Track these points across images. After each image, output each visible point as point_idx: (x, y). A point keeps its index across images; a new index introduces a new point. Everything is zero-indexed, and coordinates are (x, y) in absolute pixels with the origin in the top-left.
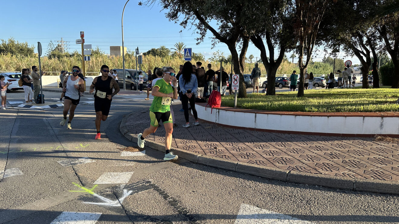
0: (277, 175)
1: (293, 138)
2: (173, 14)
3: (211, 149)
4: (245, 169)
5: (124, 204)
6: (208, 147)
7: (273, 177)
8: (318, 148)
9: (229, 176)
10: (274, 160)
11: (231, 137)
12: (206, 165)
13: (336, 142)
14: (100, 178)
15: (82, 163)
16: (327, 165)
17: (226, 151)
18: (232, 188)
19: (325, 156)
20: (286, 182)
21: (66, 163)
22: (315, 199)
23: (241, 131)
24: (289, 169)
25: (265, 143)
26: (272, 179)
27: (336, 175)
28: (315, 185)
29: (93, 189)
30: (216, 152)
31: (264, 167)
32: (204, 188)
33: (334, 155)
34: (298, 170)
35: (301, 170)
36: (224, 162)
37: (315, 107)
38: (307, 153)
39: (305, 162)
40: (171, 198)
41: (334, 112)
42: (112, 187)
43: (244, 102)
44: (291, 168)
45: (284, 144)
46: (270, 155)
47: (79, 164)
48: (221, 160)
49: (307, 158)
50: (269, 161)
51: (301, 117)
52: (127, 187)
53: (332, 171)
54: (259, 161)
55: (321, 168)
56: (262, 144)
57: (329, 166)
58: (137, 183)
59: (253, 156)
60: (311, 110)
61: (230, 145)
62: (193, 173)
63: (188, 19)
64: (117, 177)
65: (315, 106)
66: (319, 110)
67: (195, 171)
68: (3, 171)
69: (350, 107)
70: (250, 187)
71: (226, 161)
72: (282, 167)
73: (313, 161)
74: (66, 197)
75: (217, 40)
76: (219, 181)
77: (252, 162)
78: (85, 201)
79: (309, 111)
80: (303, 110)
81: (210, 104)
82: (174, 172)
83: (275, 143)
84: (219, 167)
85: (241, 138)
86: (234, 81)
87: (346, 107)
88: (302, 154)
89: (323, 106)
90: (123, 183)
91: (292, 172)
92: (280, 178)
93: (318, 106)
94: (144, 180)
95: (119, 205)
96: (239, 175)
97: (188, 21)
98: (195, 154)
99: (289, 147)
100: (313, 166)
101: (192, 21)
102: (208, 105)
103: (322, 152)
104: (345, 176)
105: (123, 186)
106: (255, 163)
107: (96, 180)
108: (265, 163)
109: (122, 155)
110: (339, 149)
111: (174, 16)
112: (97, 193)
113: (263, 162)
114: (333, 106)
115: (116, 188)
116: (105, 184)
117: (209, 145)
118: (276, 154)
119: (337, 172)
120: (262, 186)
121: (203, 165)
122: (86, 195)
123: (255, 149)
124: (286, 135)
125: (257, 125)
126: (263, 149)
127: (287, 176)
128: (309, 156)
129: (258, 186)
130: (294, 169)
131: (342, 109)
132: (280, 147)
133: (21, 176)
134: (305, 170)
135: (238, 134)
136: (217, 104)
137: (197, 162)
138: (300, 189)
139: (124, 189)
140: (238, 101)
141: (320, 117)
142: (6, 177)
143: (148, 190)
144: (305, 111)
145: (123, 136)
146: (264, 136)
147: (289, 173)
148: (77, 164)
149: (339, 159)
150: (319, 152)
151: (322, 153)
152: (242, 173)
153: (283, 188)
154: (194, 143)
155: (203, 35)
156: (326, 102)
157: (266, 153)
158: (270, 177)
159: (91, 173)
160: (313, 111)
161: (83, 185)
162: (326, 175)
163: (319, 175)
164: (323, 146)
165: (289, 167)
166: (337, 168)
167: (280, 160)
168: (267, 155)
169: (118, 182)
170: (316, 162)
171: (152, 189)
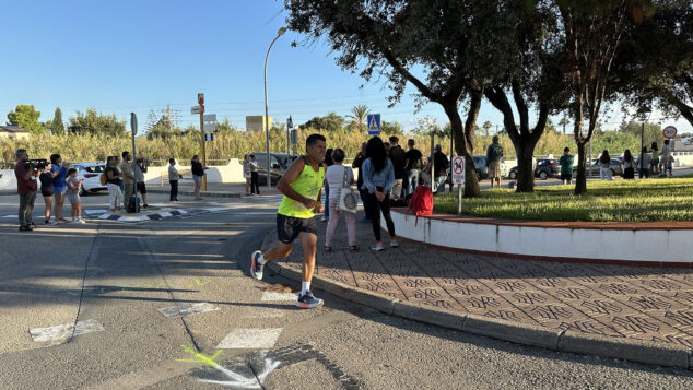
0: (540, 338)
1: (568, 271)
2: (347, 59)
3: (417, 290)
4: (481, 327)
5: (265, 385)
6: (412, 286)
7: (532, 343)
8: (616, 289)
9: (451, 340)
10: (533, 310)
11: (453, 268)
12: (408, 319)
13: (651, 278)
14: (227, 338)
15: (198, 312)
16: (634, 321)
17: (444, 294)
18: (456, 362)
19: (631, 304)
20: (557, 352)
21: (172, 313)
22: (614, 384)
23: (470, 257)
24: (561, 327)
25: (513, 280)
26: (531, 346)
27: (653, 340)
28: (612, 358)
29: (215, 356)
31: (516, 324)
32: (405, 361)
33: (648, 302)
34: (579, 328)
35: (584, 329)
36: (441, 314)
37: (608, 213)
38: (596, 299)
39: (593, 316)
40: (347, 376)
41: (645, 222)
42: (247, 355)
43: (475, 204)
44: (566, 326)
45: (552, 281)
46: (526, 303)
47: (192, 314)
48: (436, 309)
49: (596, 307)
50: (524, 313)
51: (582, 231)
52: (272, 355)
53: (645, 333)
54: (506, 313)
55: (624, 327)
57: (638, 324)
58: (288, 348)
59: (494, 303)
60: (600, 218)
61: (451, 283)
62: (385, 334)
63: (373, 65)
64: (255, 337)
65: (608, 211)
66: (616, 218)
67: (390, 330)
68: (73, 325)
69: (676, 212)
70: (490, 361)
71: (445, 311)
72: (549, 323)
73: (608, 314)
74: (170, 370)
75: (424, 98)
76: (432, 348)
77: (492, 314)
78: (202, 377)
79: (597, 221)
80: (586, 219)
81: (414, 209)
82: (351, 330)
83: (535, 280)
84: (432, 322)
85: (471, 271)
86: (455, 168)
87: (668, 212)
88: (588, 300)
89: (623, 211)
90: (265, 348)
91: (568, 333)
92: (546, 344)
93: (615, 212)
94: (299, 344)
95: (258, 386)
96: (468, 337)
97: (373, 69)
98: (389, 298)
99: (561, 288)
100: (607, 322)
101: (380, 69)
102: (411, 212)
103: (624, 296)
104: (672, 342)
105: (265, 353)
106: (498, 316)
107: (219, 342)
108: (517, 316)
109: (264, 298)
110: (657, 291)
111: (349, 61)
112: (222, 365)
113: (514, 315)
114: (644, 210)
115: (253, 357)
116: (236, 349)
117: (412, 283)
118: (538, 300)
119: (656, 334)
120: (512, 359)
121: (403, 318)
122: (203, 367)
123: (498, 290)
124: (556, 264)
125: (499, 246)
126: (512, 291)
127: (559, 341)
128: (600, 304)
129: (505, 360)
130: (572, 329)
131: (661, 216)
132: (546, 288)
133: (100, 333)
134: (593, 330)
135: (466, 263)
136: (426, 210)
137: (391, 313)
138: (583, 366)
139: (266, 358)
140: (464, 204)
141: (619, 231)
142: (77, 335)
143: (306, 362)
144: (590, 220)
146: (514, 267)
147: (562, 334)
148: (190, 314)
149: (659, 309)
150: (618, 296)
151: (625, 298)
152: (474, 335)
153: (552, 364)
154: (386, 279)
155: (400, 91)
156: (629, 203)
157: (519, 298)
158: (526, 343)
159: (211, 330)
160: (605, 221)
161: (199, 350)
162: (634, 341)
163: (620, 340)
164: (627, 285)
165: (563, 323)
166: (654, 327)
167: (544, 311)
168: (520, 302)
169: (258, 346)
170: (613, 314)
171: (314, 360)
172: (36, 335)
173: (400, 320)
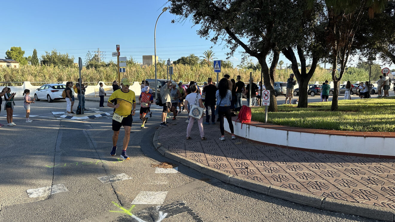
0: (311, 201)
1: (327, 159)
2: (204, 31)
3: (242, 169)
4: (278, 193)
6: (239, 167)
7: (307, 204)
8: (354, 171)
9: (262, 201)
10: (308, 184)
11: (263, 155)
12: (238, 187)
13: (374, 164)
14: (137, 197)
15: (120, 180)
16: (364, 192)
17: (257, 172)
18: (265, 215)
19: (362, 181)
20: (321, 209)
21: (105, 180)
23: (272, 148)
24: (323, 195)
25: (298, 164)
26: (306, 206)
27: (374, 205)
28: (351, 215)
29: (130, 210)
30: (248, 172)
31: (298, 193)
32: (237, 214)
33: (372, 180)
34: (333, 196)
35: (336, 197)
36: (256, 185)
37: (350, 125)
38: (343, 177)
39: (341, 188)
41: (371, 131)
42: (149, 209)
43: (275, 116)
44: (326, 194)
45: (318, 165)
46: (304, 179)
47: (117, 181)
48: (253, 182)
49: (342, 183)
50: (303, 185)
51: (335, 136)
53: (370, 200)
54: (292, 185)
55: (358, 196)
56: (295, 164)
57: (366, 194)
58: (171, 204)
59: (286, 179)
60: (346, 128)
61: (261, 165)
62: (225, 196)
63: (218, 35)
64: (153, 197)
66: (354, 128)
67: (227, 193)
68: (50, 187)
69: (388, 126)
70: (284, 215)
71: (258, 183)
72: (316, 193)
73: (350, 187)
74: (107, 217)
75: (247, 54)
76: (252, 206)
77: (285, 186)
79: (344, 130)
80: (337, 129)
81: (240, 119)
82: (206, 193)
83: (308, 164)
84: (251, 189)
85: (273, 157)
86: (264, 96)
87: (384, 126)
88: (337, 178)
89: (359, 124)
90: (159, 204)
91: (327, 199)
92: (315, 205)
93: (353, 124)
94: (178, 202)
96: (271, 199)
97: (218, 37)
98: (227, 174)
99: (323, 170)
100: (349, 192)
101: (223, 37)
102: (238, 120)
103: (359, 176)
104: (385, 206)
105: (159, 207)
106: (288, 187)
107: (133, 200)
108: (299, 187)
109: (156, 172)
110: (377, 173)
111: (204, 33)
112: (135, 215)
113: (297, 187)
115: (152, 210)
116: (142, 205)
117: (239, 164)
118: (310, 177)
119: (375, 201)
120: (296, 213)
121: (235, 186)
122: (125, 216)
123: (288, 171)
124: (320, 154)
125: (289, 142)
126: (296, 171)
127: (322, 203)
128: (345, 181)
129: (292, 214)
130: (330, 196)
131: (380, 128)
132: (314, 169)
133: (66, 193)
134: (341, 197)
135: (270, 152)
136: (247, 120)
137: (228, 182)
138: (335, 219)
139: (159, 210)
140: (268, 114)
141: (356, 137)
142: (54, 193)
143: (182, 213)
144: (340, 129)
145: (156, 150)
146: (297, 155)
147: (324, 199)
148: (115, 181)
149: (378, 185)
150: (355, 176)
151: (358, 178)
152: (274, 197)
153: (318, 217)
154: (224, 161)
155: (233, 49)
156: (362, 118)
157: (300, 176)
158: (303, 204)
159: (128, 192)
160: (349, 130)
161: (122, 205)
162: (364, 205)
163: (356, 204)
164: (360, 169)
165: (324, 193)
166: (375, 196)
167: (314, 184)
168: (300, 178)
169: (154, 203)
170: (352, 188)
171: (186, 213)
172: (31, 194)
173: (233, 187)
